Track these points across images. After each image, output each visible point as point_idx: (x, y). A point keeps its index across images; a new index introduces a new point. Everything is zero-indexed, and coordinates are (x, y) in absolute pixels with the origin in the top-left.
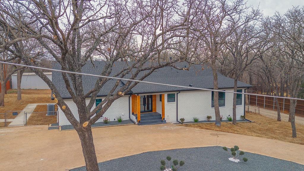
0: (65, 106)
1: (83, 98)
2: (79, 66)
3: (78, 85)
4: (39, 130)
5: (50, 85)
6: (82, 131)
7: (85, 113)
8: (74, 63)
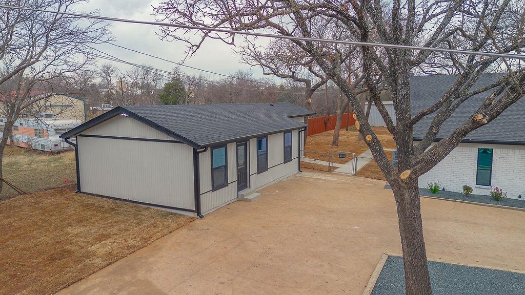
0: (371, 136)
1: (407, 125)
2: (405, 64)
3: (400, 101)
4: (371, 186)
5: (349, 97)
6: (399, 186)
7: (409, 155)
8: (395, 59)
